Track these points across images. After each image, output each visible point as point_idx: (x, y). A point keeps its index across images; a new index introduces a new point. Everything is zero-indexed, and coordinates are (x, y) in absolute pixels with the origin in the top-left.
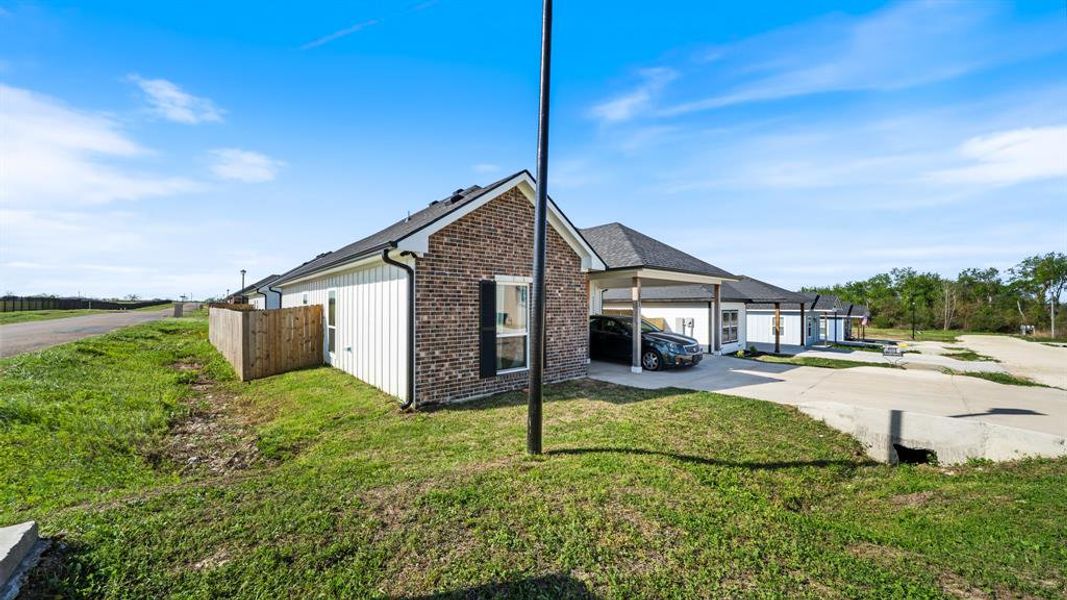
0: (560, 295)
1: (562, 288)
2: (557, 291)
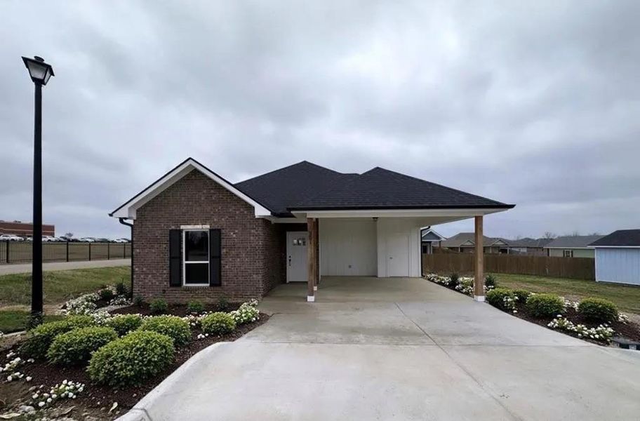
0: (234, 236)
1: (236, 231)
2: (232, 233)
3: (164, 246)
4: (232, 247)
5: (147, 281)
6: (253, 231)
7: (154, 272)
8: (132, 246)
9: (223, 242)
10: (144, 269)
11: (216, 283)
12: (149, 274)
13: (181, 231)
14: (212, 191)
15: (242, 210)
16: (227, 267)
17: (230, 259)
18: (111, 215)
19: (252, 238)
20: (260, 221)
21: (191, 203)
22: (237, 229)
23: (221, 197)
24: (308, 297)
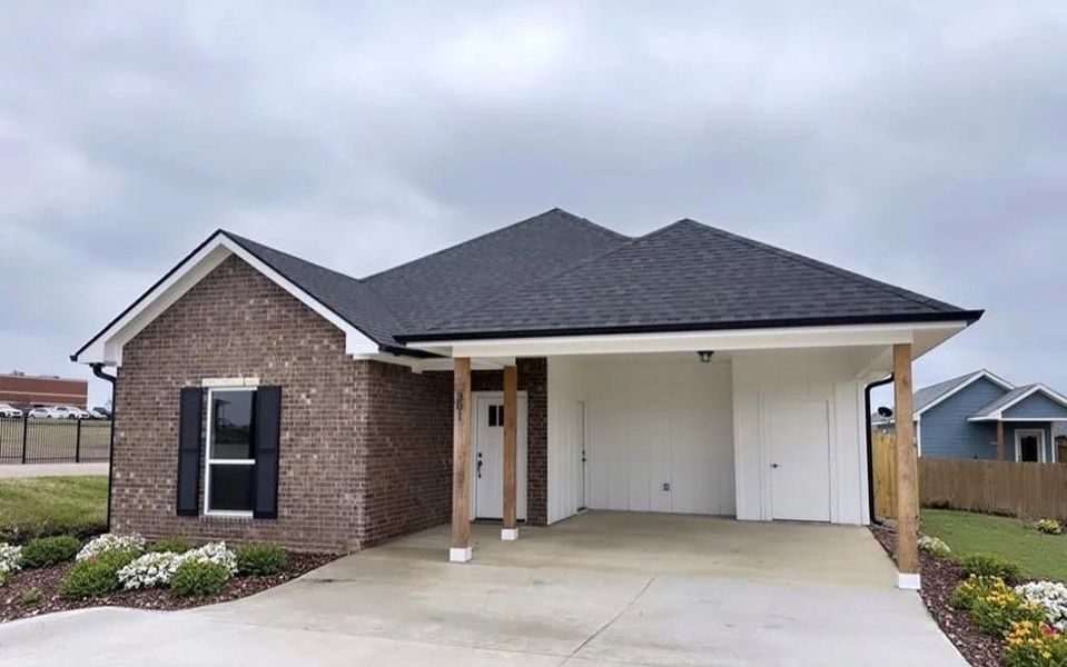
3: (171, 424)
4: (304, 428)
5: (135, 501)
6: (347, 390)
7: (149, 481)
8: (113, 424)
9: (285, 417)
10: (132, 475)
11: (268, 513)
12: (140, 486)
13: (202, 391)
14: (267, 301)
15: (326, 342)
16: (291, 473)
17: (298, 456)
18: (74, 358)
19: (345, 406)
20: (364, 368)
21: (223, 329)
22: (314, 386)
23: (283, 312)
24: (452, 551)
